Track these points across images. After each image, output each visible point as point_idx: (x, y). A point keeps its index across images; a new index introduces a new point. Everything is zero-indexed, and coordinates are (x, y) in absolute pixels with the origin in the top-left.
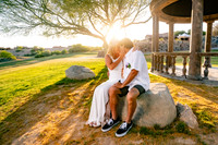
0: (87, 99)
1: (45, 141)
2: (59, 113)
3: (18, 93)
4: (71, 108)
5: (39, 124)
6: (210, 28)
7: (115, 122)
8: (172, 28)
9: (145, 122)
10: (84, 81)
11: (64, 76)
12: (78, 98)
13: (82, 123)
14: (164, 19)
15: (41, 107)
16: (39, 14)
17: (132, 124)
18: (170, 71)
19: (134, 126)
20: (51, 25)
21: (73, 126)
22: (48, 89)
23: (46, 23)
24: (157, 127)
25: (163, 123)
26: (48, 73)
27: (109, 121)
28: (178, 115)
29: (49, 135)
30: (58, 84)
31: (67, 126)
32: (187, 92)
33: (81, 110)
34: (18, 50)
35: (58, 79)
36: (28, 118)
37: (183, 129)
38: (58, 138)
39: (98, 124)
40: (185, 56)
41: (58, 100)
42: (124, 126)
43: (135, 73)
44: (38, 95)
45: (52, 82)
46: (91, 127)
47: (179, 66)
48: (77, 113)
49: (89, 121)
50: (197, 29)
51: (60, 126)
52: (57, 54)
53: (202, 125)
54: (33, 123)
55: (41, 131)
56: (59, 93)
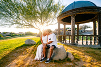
0: (34, 51)
1: (18, 66)
2: (23, 56)
3: (5, 50)
4: (28, 54)
6: (78, 27)
7: (45, 58)
8: (65, 26)
9: (56, 58)
10: (32, 45)
11: (24, 43)
12: (30, 51)
13: (33, 59)
14: (62, 23)
15: (16, 54)
16: (16, 20)
17: (51, 59)
18: (64, 42)
19: (52, 60)
20: (20, 24)
22: (18, 48)
23: (18, 23)
24: (60, 60)
25: (62, 58)
26: (17, 42)
27: (43, 58)
28: (67, 56)
29: (20, 64)
30: (22, 46)
32: (70, 49)
33: (32, 55)
35: (22, 44)
36: (10, 58)
37: (69, 60)
38: (23, 65)
40: (70, 36)
41: (22, 52)
42: (48, 59)
44: (14, 50)
45: (19, 45)
47: (68, 40)
48: (30, 56)
49: (35, 59)
50: (73, 27)
51: (24, 60)
52: (20, 35)
53: (75, 59)
54: (12, 60)
55: (17, 62)
56: (22, 49)
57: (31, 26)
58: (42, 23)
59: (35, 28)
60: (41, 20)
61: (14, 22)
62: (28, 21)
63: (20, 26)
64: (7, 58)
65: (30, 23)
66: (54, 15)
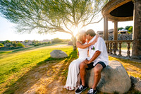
0: (64, 71)
2: (47, 79)
4: (54, 76)
5: (35, 85)
8: (116, 25)
10: (61, 59)
11: (49, 56)
12: (58, 70)
13: (62, 87)
14: (111, 19)
15: (36, 74)
16: (36, 21)
20: (43, 27)
21: (56, 88)
22: (40, 64)
23: (40, 26)
26: (41, 54)
27: (80, 87)
29: (41, 93)
30: (46, 61)
31: (52, 88)
33: (61, 78)
34: (26, 42)
35: (46, 58)
36: (29, 81)
39: (73, 89)
40: (129, 42)
41: (46, 70)
43: (98, 53)
44: (35, 67)
45: (43, 60)
46: (68, 90)
48: (58, 79)
54: (31, 84)
56: (46, 66)
57: (59, 29)
58: (76, 23)
59: (64, 31)
60: (74, 16)
61: (35, 25)
62: (53, 21)
63: (43, 30)
64: (25, 81)
65: (56, 23)
66: (96, 7)
